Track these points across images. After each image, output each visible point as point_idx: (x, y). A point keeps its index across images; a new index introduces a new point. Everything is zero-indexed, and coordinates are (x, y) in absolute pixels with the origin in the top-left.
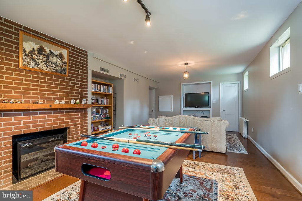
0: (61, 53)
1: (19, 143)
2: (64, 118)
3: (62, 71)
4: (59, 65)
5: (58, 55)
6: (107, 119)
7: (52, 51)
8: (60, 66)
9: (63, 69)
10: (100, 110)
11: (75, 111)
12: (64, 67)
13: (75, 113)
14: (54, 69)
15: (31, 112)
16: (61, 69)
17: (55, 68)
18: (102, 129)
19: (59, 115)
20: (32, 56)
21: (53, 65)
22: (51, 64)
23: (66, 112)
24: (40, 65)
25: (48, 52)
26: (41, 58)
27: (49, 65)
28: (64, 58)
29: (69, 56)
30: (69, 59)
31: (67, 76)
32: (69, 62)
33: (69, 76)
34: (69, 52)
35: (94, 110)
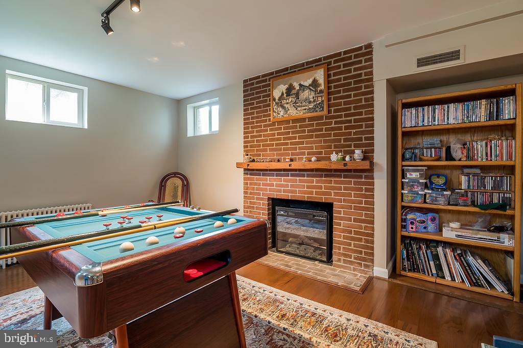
0: (314, 78)
1: (277, 208)
2: (323, 185)
3: (318, 107)
4: (312, 100)
5: (310, 85)
6: (482, 209)
7: (302, 83)
8: (314, 101)
9: (320, 103)
10: (464, 179)
11: (343, 174)
12: (320, 99)
13: (342, 179)
14: (305, 109)
15: (282, 172)
16: (315, 106)
17: (307, 107)
18: (458, 236)
19: (315, 179)
20: (281, 102)
21: (304, 104)
22: (302, 103)
23: (326, 176)
24: (289, 110)
25: (298, 88)
26: (290, 100)
27: (299, 106)
28: (320, 85)
29: (329, 76)
30: (329, 82)
31: (325, 112)
32: (329, 88)
33: (329, 112)
34: (329, 69)
35: (415, 175)
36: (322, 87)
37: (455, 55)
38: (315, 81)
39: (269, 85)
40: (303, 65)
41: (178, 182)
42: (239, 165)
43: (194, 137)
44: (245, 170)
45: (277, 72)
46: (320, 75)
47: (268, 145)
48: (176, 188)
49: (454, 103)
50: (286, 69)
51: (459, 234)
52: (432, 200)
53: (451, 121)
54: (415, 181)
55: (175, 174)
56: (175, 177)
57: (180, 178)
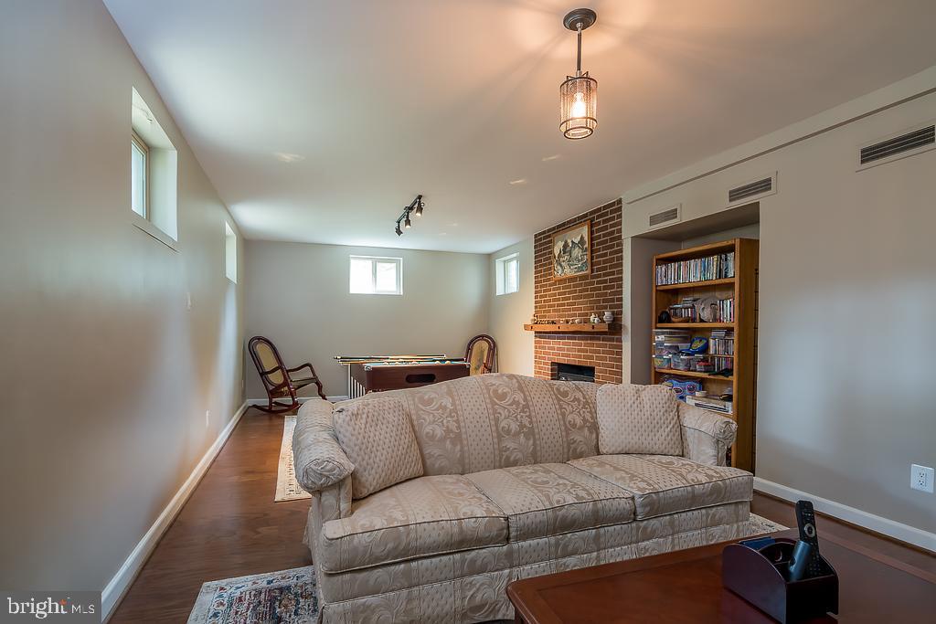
0: (581, 235)
2: (588, 349)
3: (584, 266)
4: (580, 258)
5: (579, 242)
7: (574, 240)
8: (581, 260)
9: (585, 262)
10: (712, 343)
12: (585, 257)
14: (576, 268)
16: (582, 264)
17: (577, 266)
18: (697, 404)
20: (559, 260)
21: (575, 262)
22: (573, 261)
24: (565, 268)
25: (570, 245)
26: (566, 257)
27: (571, 265)
28: (585, 242)
29: (592, 233)
30: (592, 239)
31: (588, 272)
32: (592, 245)
33: (592, 271)
34: (592, 226)
35: (661, 338)
36: (586, 246)
37: (672, 214)
38: (582, 238)
39: (550, 242)
40: (575, 220)
41: (485, 345)
42: (526, 327)
43: (505, 295)
44: (536, 332)
45: (559, 226)
46: (585, 231)
47: (551, 306)
48: (482, 352)
49: (695, 259)
50: (564, 224)
51: (697, 402)
52: (675, 365)
53: (692, 279)
54: (661, 343)
55: (482, 337)
56: (483, 339)
57: (487, 341)
